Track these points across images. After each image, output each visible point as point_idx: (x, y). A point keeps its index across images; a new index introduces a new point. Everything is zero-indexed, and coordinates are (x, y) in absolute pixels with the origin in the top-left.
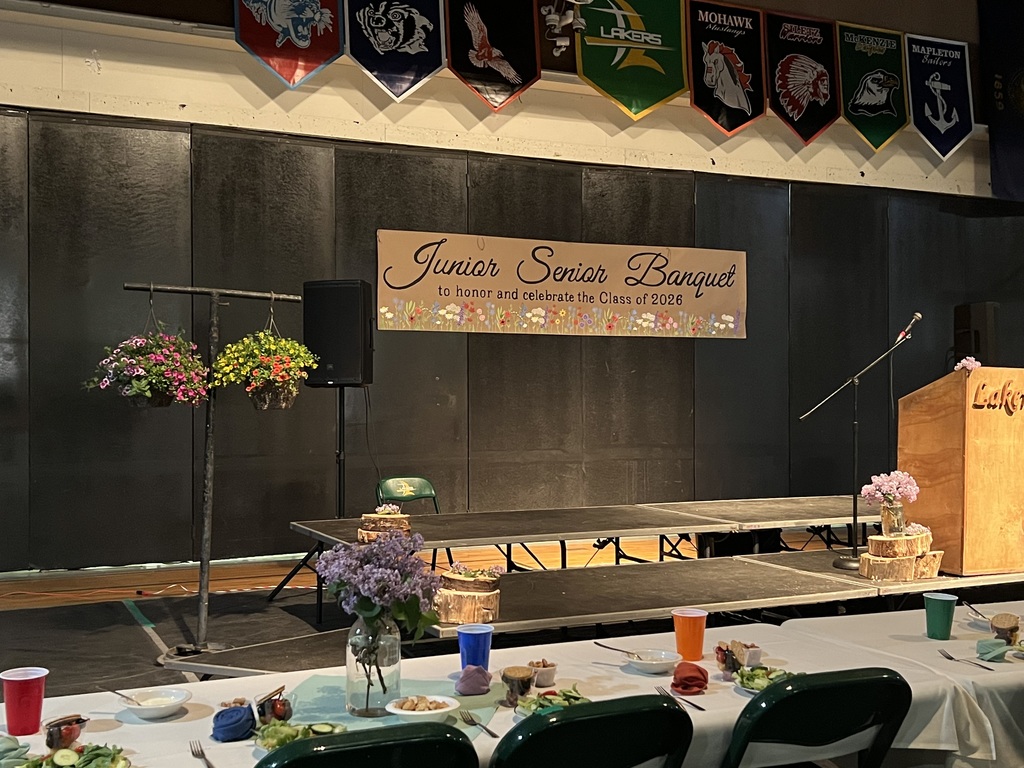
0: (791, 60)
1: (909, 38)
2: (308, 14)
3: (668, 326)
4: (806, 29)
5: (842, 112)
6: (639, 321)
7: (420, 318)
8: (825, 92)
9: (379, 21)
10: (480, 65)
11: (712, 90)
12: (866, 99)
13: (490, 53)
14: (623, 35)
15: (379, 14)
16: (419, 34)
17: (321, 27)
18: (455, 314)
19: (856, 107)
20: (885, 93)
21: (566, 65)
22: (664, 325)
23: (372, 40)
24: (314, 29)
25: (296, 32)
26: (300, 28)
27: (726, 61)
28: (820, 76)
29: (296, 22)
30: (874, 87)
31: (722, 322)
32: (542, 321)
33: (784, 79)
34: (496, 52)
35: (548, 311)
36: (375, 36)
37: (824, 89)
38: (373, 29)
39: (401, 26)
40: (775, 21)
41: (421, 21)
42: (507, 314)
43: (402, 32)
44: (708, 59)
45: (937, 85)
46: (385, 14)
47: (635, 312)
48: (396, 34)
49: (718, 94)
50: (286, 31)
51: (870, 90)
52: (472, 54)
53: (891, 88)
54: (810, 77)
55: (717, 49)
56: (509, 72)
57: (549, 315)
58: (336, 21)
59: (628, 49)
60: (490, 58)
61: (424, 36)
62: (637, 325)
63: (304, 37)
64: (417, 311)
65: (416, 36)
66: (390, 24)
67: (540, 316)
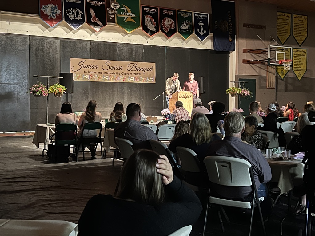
0: (166, 19)
1: (194, 13)
2: (55, 11)
3: (137, 80)
4: (169, 11)
5: (178, 31)
6: (131, 79)
7: (80, 78)
8: (174, 26)
9: (71, 12)
10: (93, 22)
11: (147, 27)
12: (183, 28)
13: (96, 19)
14: (126, 14)
15: (71, 11)
17: (58, 14)
18: (88, 77)
19: (181, 30)
20: (188, 26)
21: (113, 21)
22: (136, 80)
23: (69, 17)
24: (57, 15)
25: (53, 15)
26: (54, 14)
27: (150, 19)
28: (172, 22)
29: (53, 13)
30: (185, 25)
31: (150, 79)
32: (108, 79)
33: (164, 23)
34: (97, 19)
35: (109, 76)
37: (173, 25)
39: (76, 13)
40: (162, 10)
41: (80, 12)
42: (100, 77)
43: (76, 15)
44: (146, 19)
45: (201, 24)
46: (72, 11)
47: (129, 77)
48: (75, 15)
49: (148, 27)
50: (50, 15)
51: (184, 25)
52: (92, 19)
53: (189, 25)
54: (170, 23)
55: (148, 17)
56: (100, 23)
57: (110, 77)
58: (61, 13)
59: (127, 17)
60: (96, 20)
61: (81, 15)
62: (130, 80)
63: (54, 17)
64: (79, 76)
65: (79, 16)
66: (73, 13)
67: (107, 78)
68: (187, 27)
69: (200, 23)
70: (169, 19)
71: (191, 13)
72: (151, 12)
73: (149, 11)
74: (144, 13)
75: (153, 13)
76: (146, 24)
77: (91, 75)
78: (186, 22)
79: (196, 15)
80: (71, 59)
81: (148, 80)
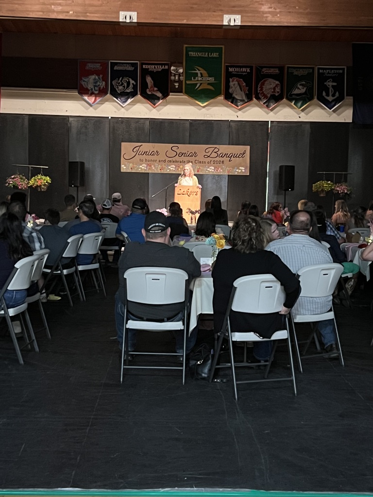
0: (265, 81)
1: (318, 68)
2: (98, 83)
3: (219, 171)
4: (272, 70)
5: (285, 97)
8: (278, 91)
9: (119, 83)
10: (150, 93)
11: (232, 94)
12: (296, 91)
13: (154, 89)
14: (200, 79)
15: (119, 81)
16: (131, 86)
17: (102, 87)
19: (291, 95)
20: (305, 89)
22: (217, 170)
23: (117, 89)
24: (100, 88)
25: (95, 89)
26: (96, 88)
27: (239, 84)
28: (277, 85)
29: (95, 86)
30: (300, 87)
31: (240, 169)
32: (174, 169)
33: (262, 89)
34: (156, 89)
36: (118, 88)
37: (278, 90)
38: (117, 86)
39: (126, 84)
40: (259, 69)
41: (132, 82)
42: (162, 167)
43: (126, 86)
44: (231, 84)
45: (330, 84)
46: (121, 81)
47: (207, 166)
48: (124, 87)
49: (234, 95)
50: (92, 89)
51: (298, 88)
52: (148, 90)
53: (308, 87)
54: (273, 86)
55: (235, 80)
56: (159, 95)
58: (107, 85)
59: (201, 84)
61: (132, 86)
62: (208, 171)
63: (97, 90)
64: (133, 166)
65: (130, 87)
66: (122, 84)
68: (303, 90)
69: (329, 82)
70: (270, 80)
71: (313, 68)
72: (241, 72)
73: (238, 72)
74: (229, 75)
75: (244, 74)
76: (230, 91)
78: (302, 83)
79: (321, 71)
80: (123, 144)
81: (237, 170)
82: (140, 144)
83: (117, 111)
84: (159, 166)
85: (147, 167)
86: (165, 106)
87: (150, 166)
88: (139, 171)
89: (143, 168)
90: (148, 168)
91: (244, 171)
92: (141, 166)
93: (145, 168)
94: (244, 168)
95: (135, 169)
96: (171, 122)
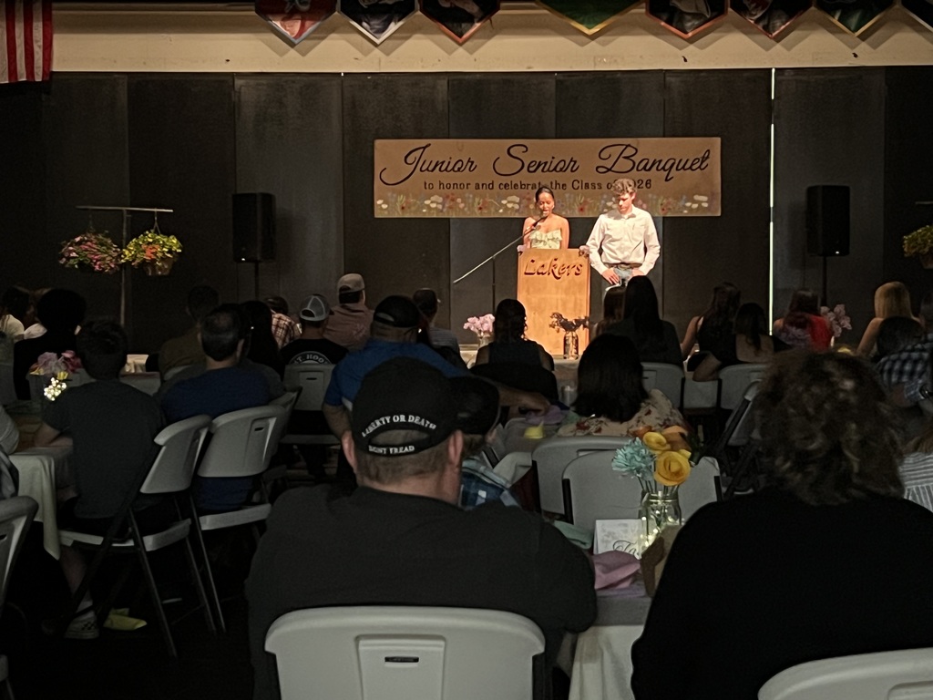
5: (814, 2)
6: (609, 204)
7: (409, 208)
10: (447, 5)
18: (438, 203)
32: (517, 207)
35: (522, 198)
42: (484, 202)
47: (605, 196)
56: (472, 8)
57: (525, 201)
64: (406, 202)
67: (514, 203)
77: (448, 197)
80: (378, 143)
81: (688, 204)
82: (423, 142)
83: (359, 55)
84: (477, 200)
85: (443, 204)
86: (489, 38)
87: (453, 200)
88: (424, 213)
89: (434, 205)
90: (447, 205)
91: (705, 205)
92: (427, 202)
93: (440, 207)
94: (705, 198)
95: (413, 209)
96: (507, 79)
